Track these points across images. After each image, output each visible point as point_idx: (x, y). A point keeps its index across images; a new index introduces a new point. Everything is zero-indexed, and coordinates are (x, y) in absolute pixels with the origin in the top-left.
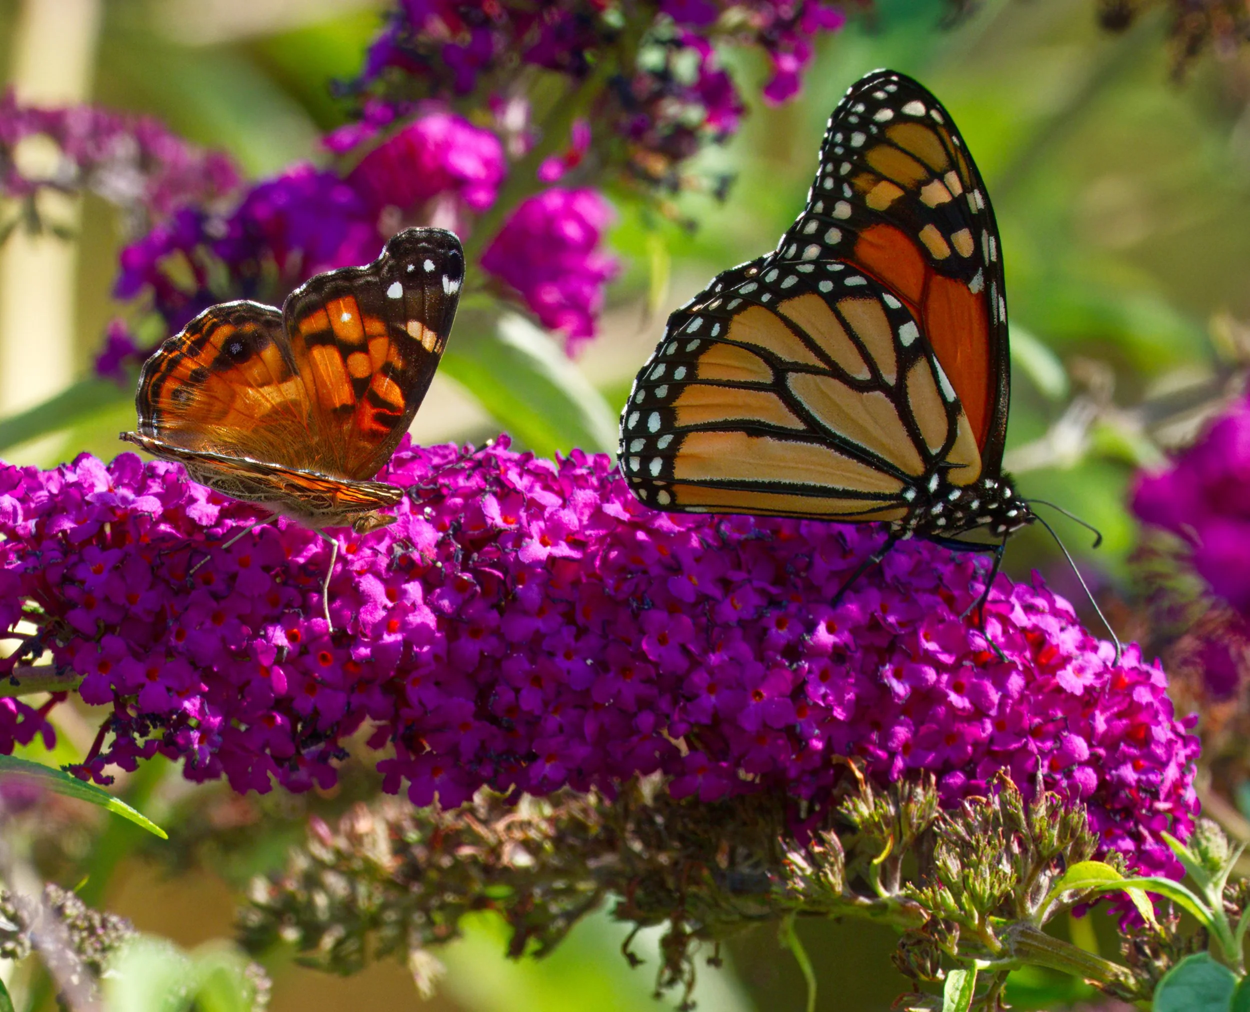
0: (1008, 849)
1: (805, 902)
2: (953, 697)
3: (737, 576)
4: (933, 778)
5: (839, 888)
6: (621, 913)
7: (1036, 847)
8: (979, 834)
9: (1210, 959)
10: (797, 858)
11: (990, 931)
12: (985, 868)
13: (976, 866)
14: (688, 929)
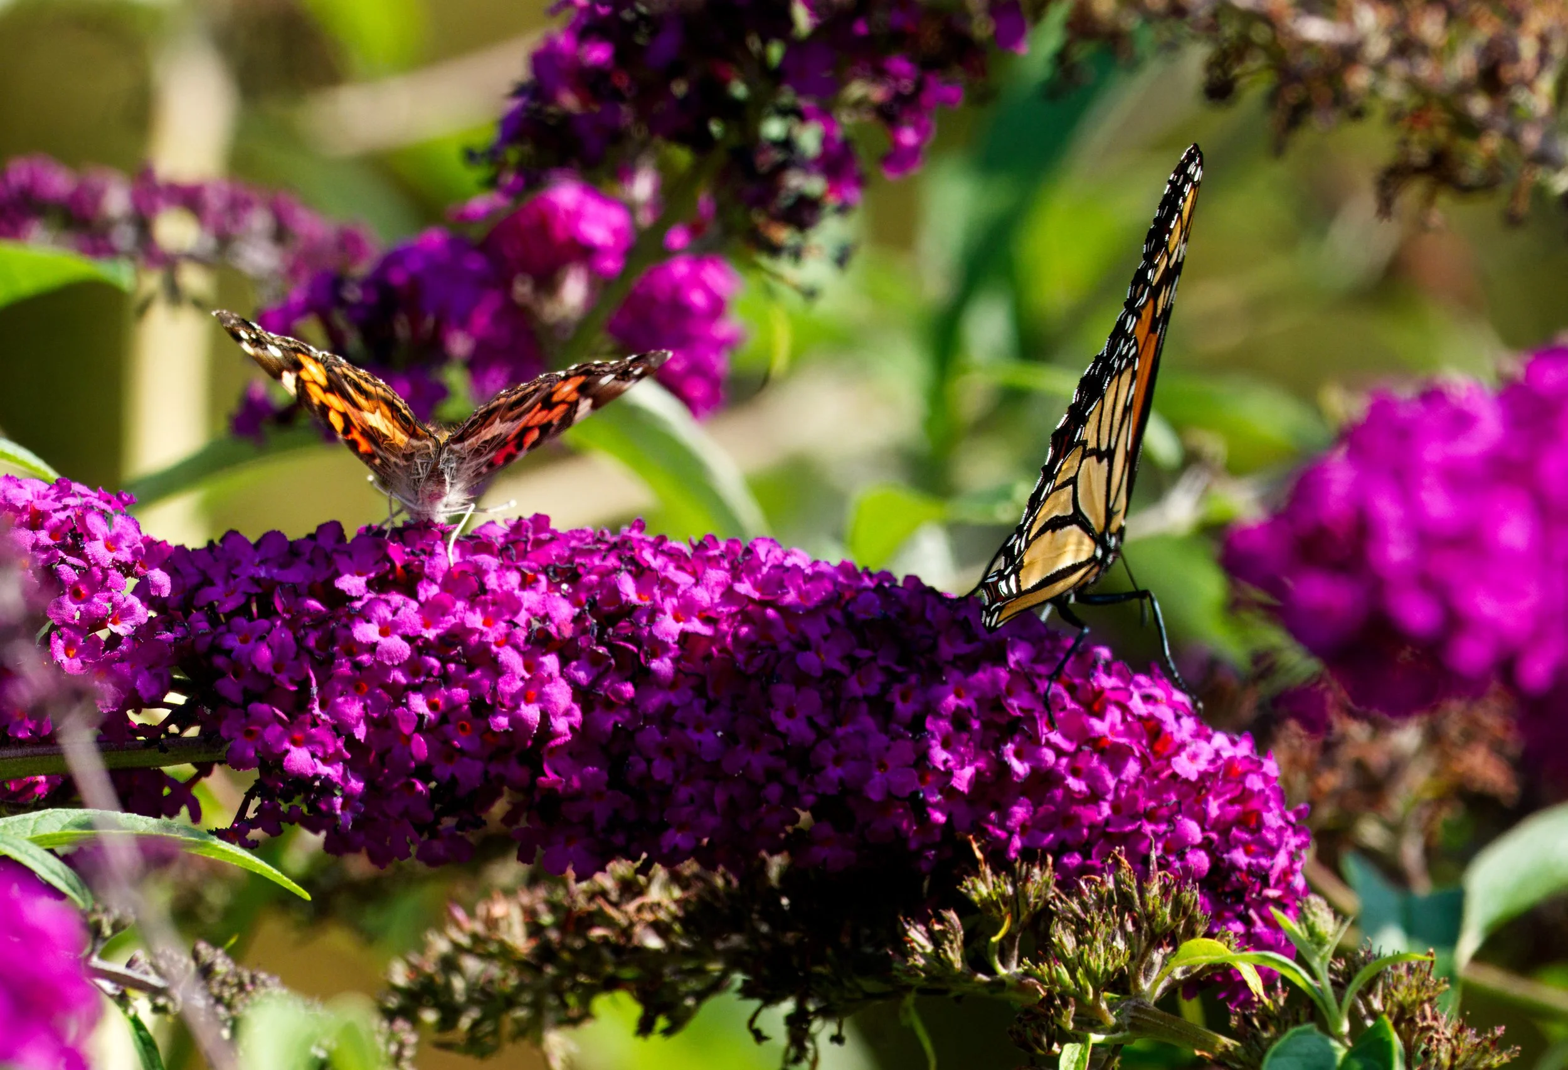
0: (1122, 927)
1: (926, 979)
2: (1071, 781)
4: (1050, 860)
5: (958, 965)
6: (747, 992)
7: (1150, 925)
8: (1094, 912)
9: (1316, 1030)
10: (917, 935)
11: (1104, 1006)
12: (1099, 944)
13: (1091, 943)
14: (811, 1007)
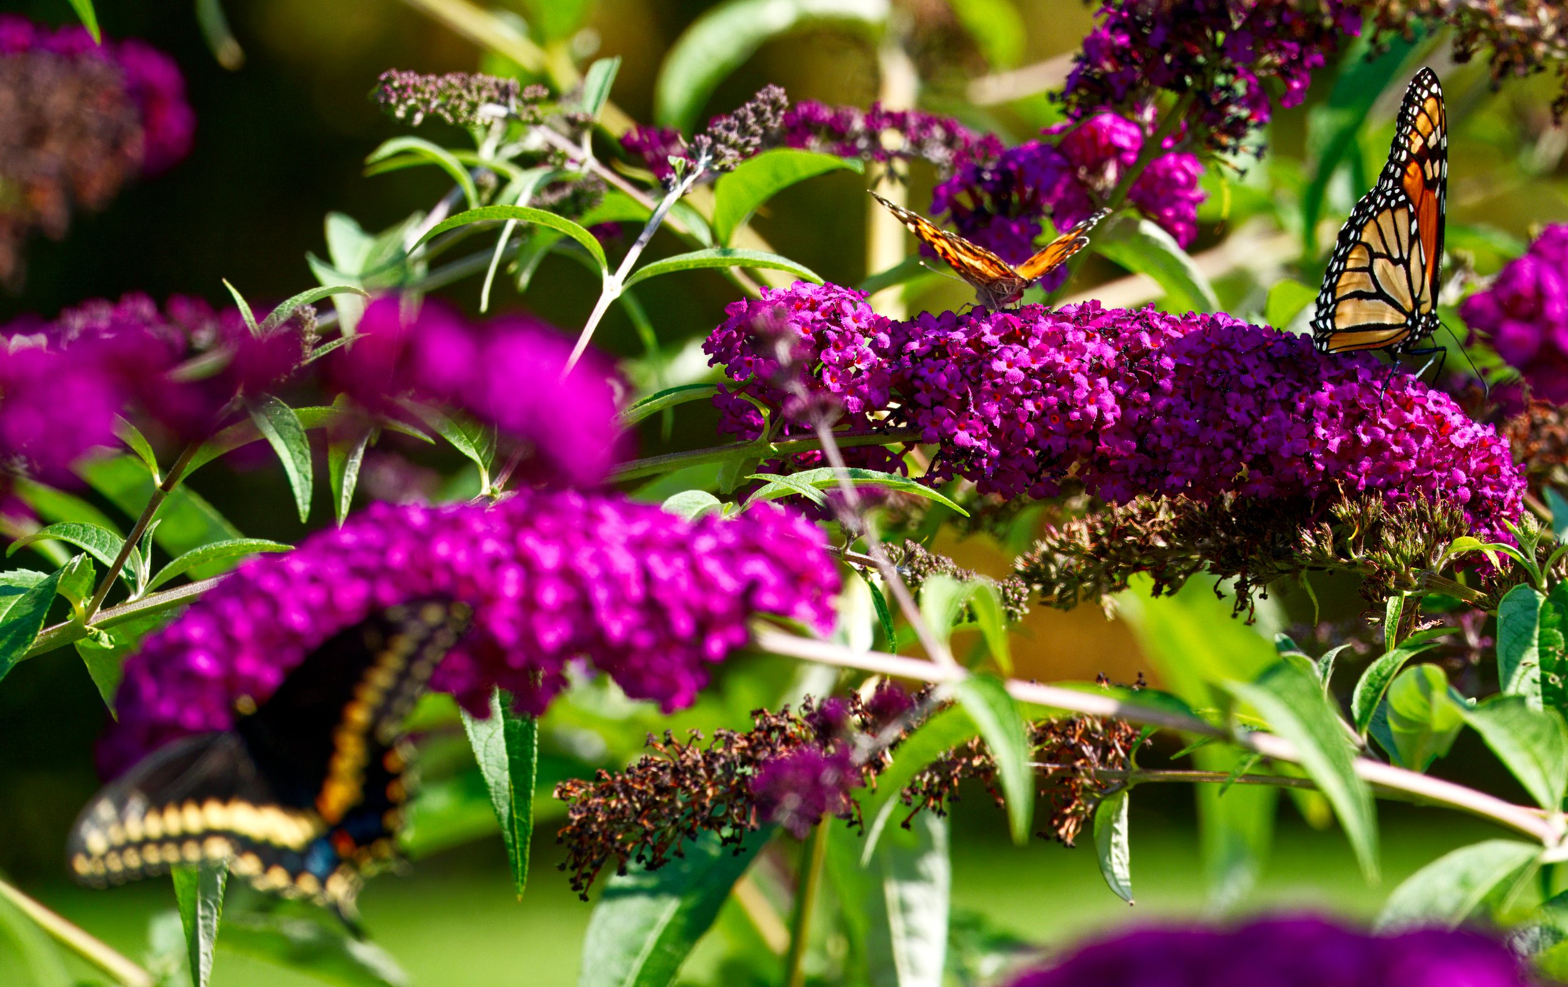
0: (1421, 531)
1: (1312, 562)
2: (1394, 447)
3: (1279, 375)
4: (1381, 494)
5: (1330, 554)
6: (1213, 570)
7: (1436, 529)
8: (1405, 522)
9: (1529, 587)
10: (1307, 537)
11: (1411, 575)
12: (1408, 540)
13: (1403, 540)
14: (1249, 579)
